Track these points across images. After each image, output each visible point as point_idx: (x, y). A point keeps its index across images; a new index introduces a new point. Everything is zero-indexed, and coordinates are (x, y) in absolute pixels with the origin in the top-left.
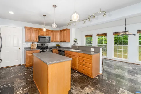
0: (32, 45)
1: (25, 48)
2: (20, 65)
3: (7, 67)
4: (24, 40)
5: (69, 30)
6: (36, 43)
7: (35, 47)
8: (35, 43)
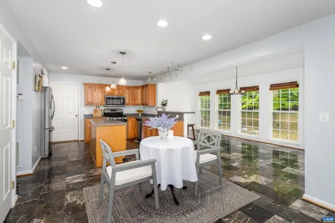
0: (96, 111)
1: (85, 116)
2: (77, 141)
3: (59, 142)
4: (83, 103)
5: (155, 85)
6: (102, 108)
7: (100, 114)
8: (100, 108)
